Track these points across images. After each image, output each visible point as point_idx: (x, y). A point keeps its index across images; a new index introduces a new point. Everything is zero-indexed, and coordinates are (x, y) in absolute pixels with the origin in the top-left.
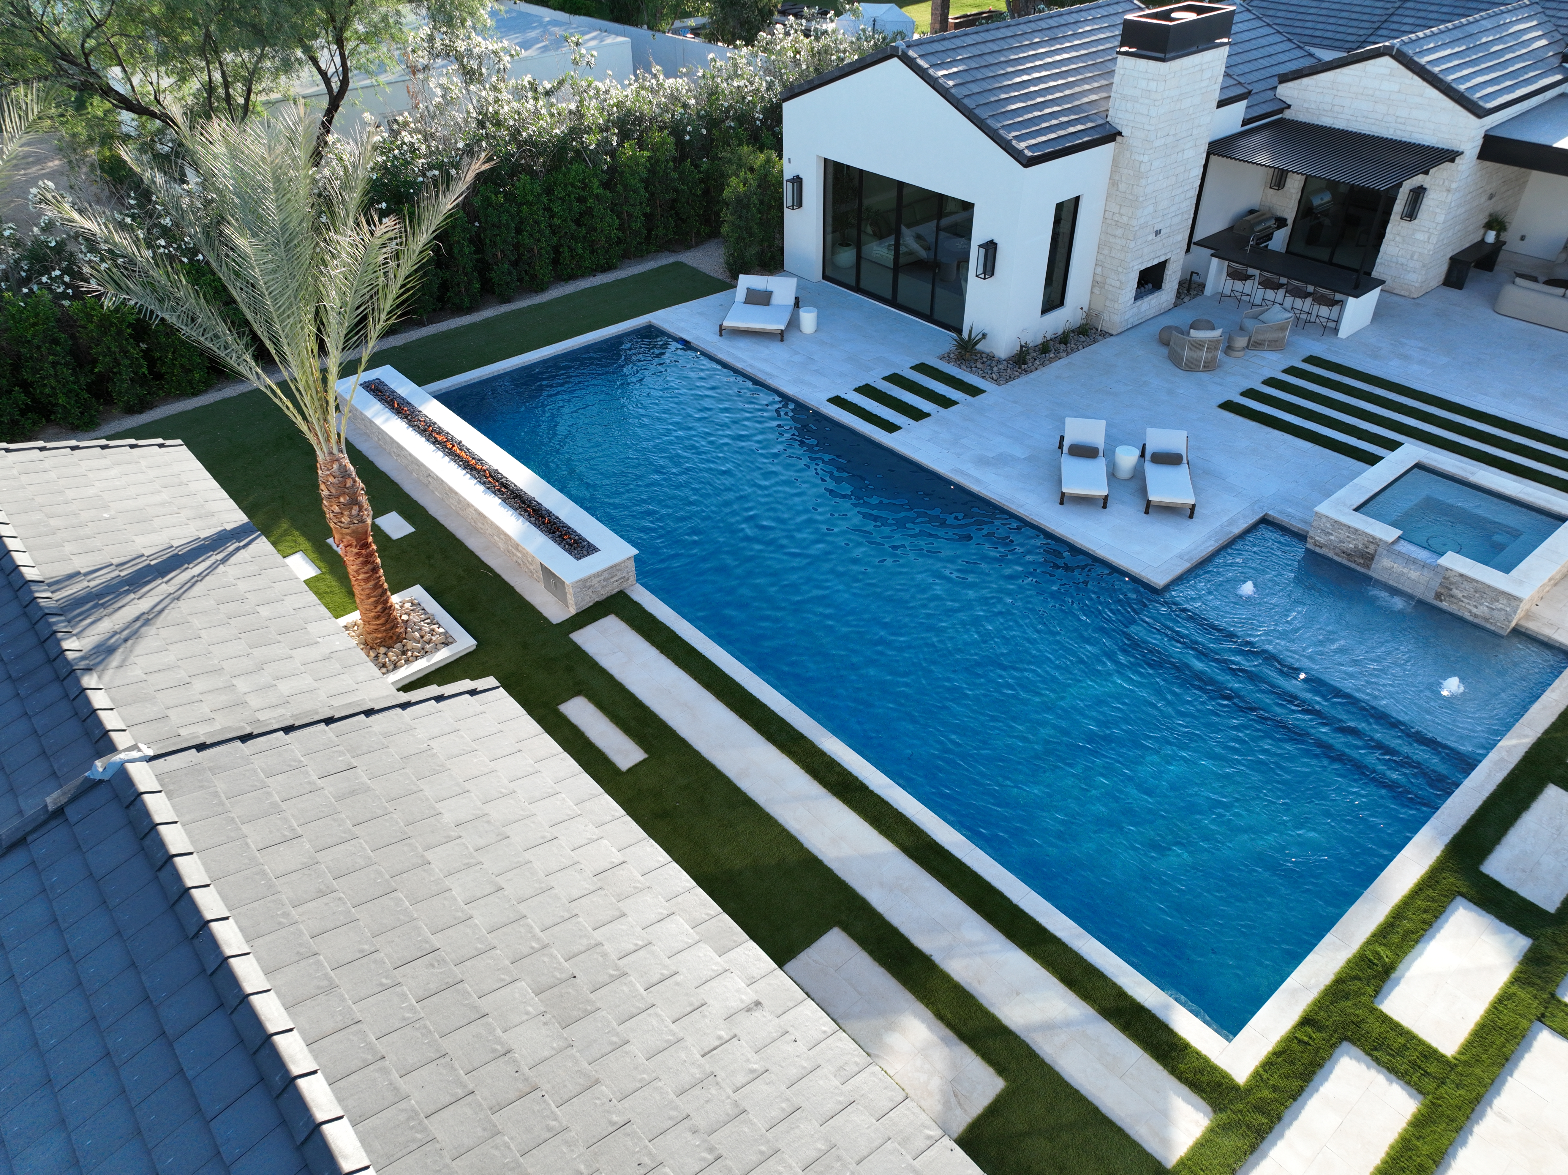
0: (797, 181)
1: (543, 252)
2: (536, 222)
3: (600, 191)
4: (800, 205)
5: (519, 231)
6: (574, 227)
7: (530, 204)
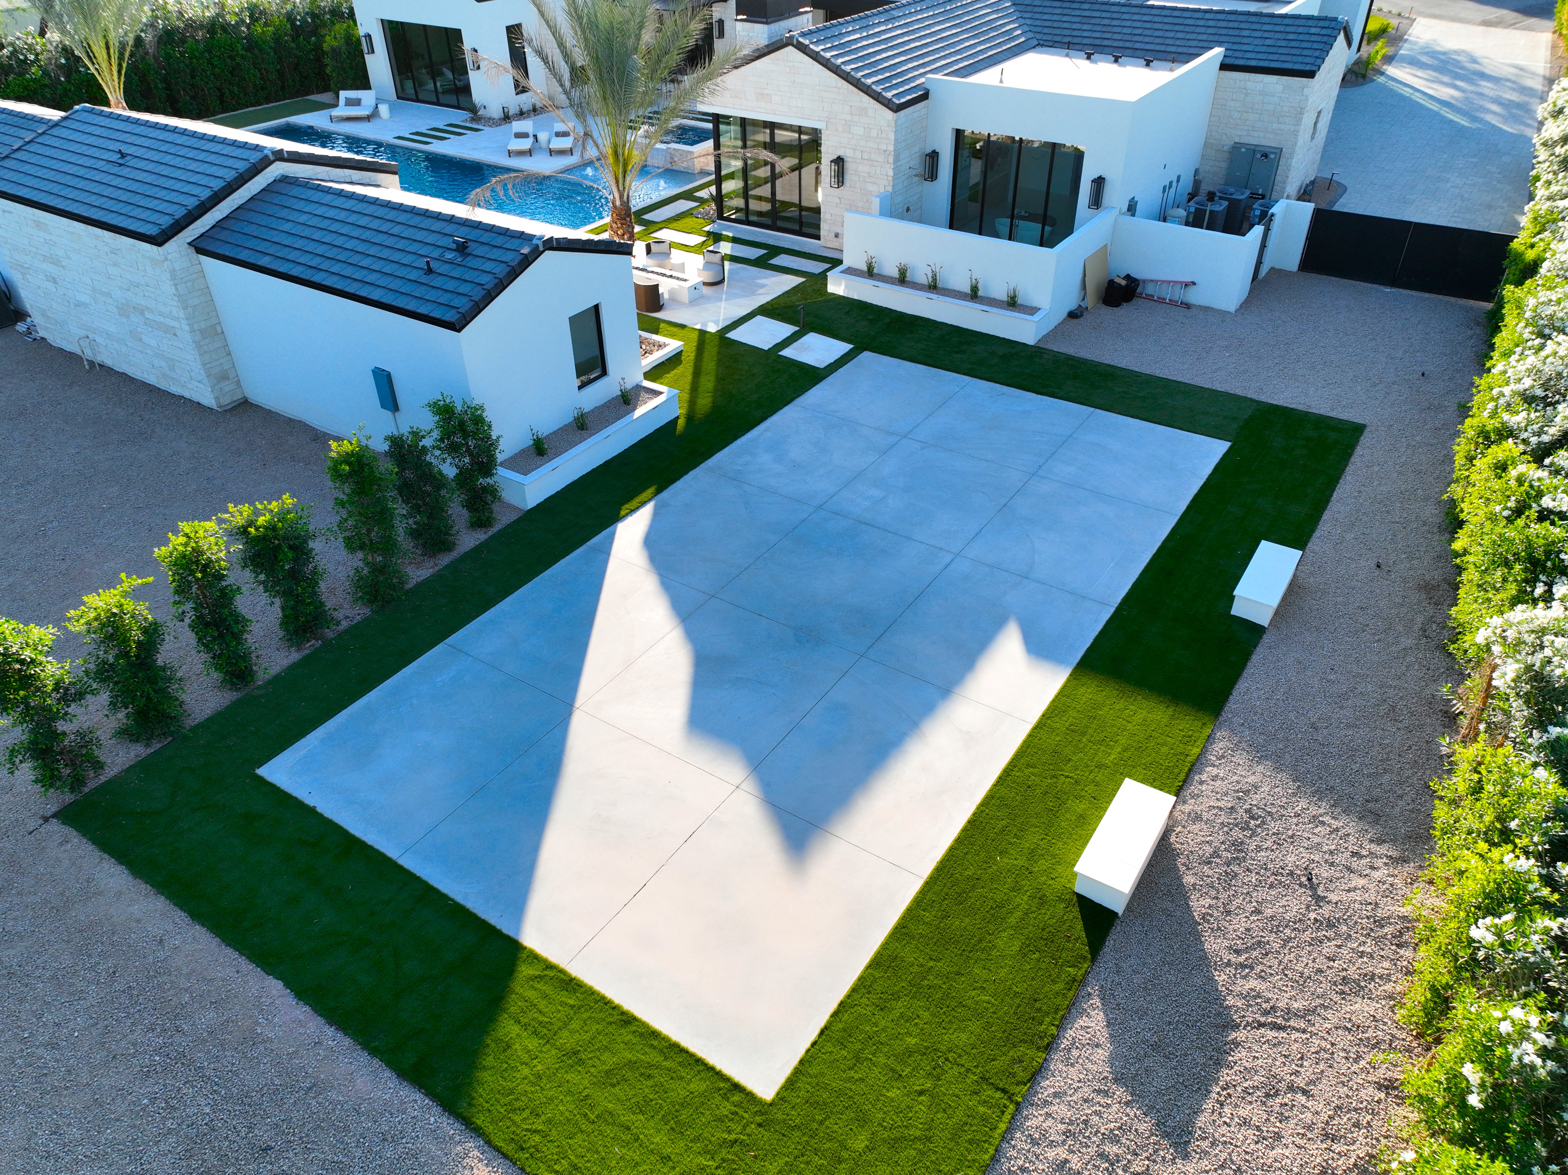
0: (368, 37)
1: (211, 91)
2: (203, 70)
3: (244, 52)
4: (373, 52)
5: (193, 77)
6: (230, 76)
7: (198, 59)
